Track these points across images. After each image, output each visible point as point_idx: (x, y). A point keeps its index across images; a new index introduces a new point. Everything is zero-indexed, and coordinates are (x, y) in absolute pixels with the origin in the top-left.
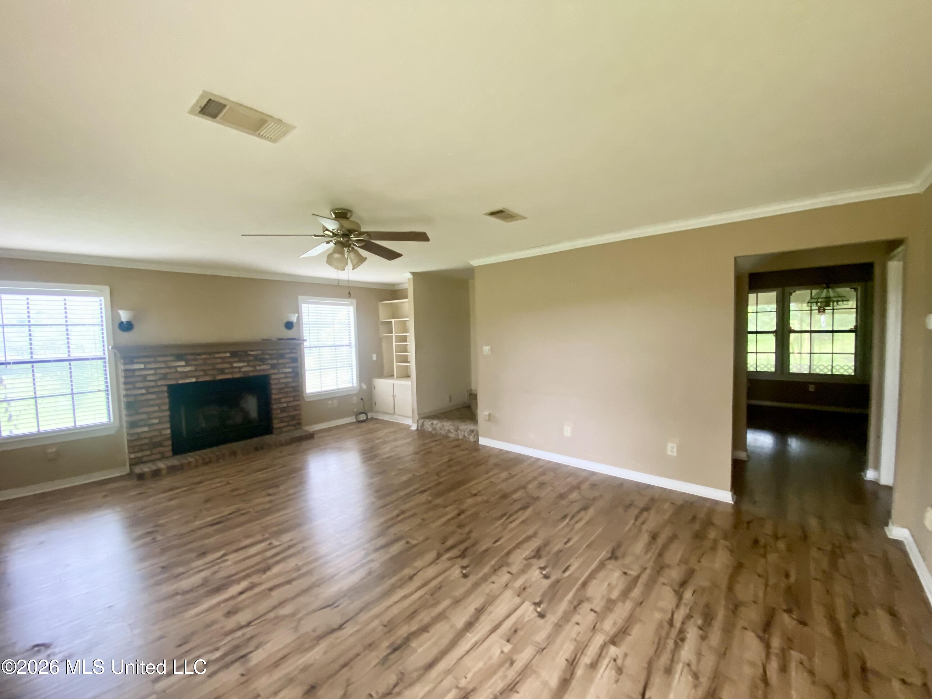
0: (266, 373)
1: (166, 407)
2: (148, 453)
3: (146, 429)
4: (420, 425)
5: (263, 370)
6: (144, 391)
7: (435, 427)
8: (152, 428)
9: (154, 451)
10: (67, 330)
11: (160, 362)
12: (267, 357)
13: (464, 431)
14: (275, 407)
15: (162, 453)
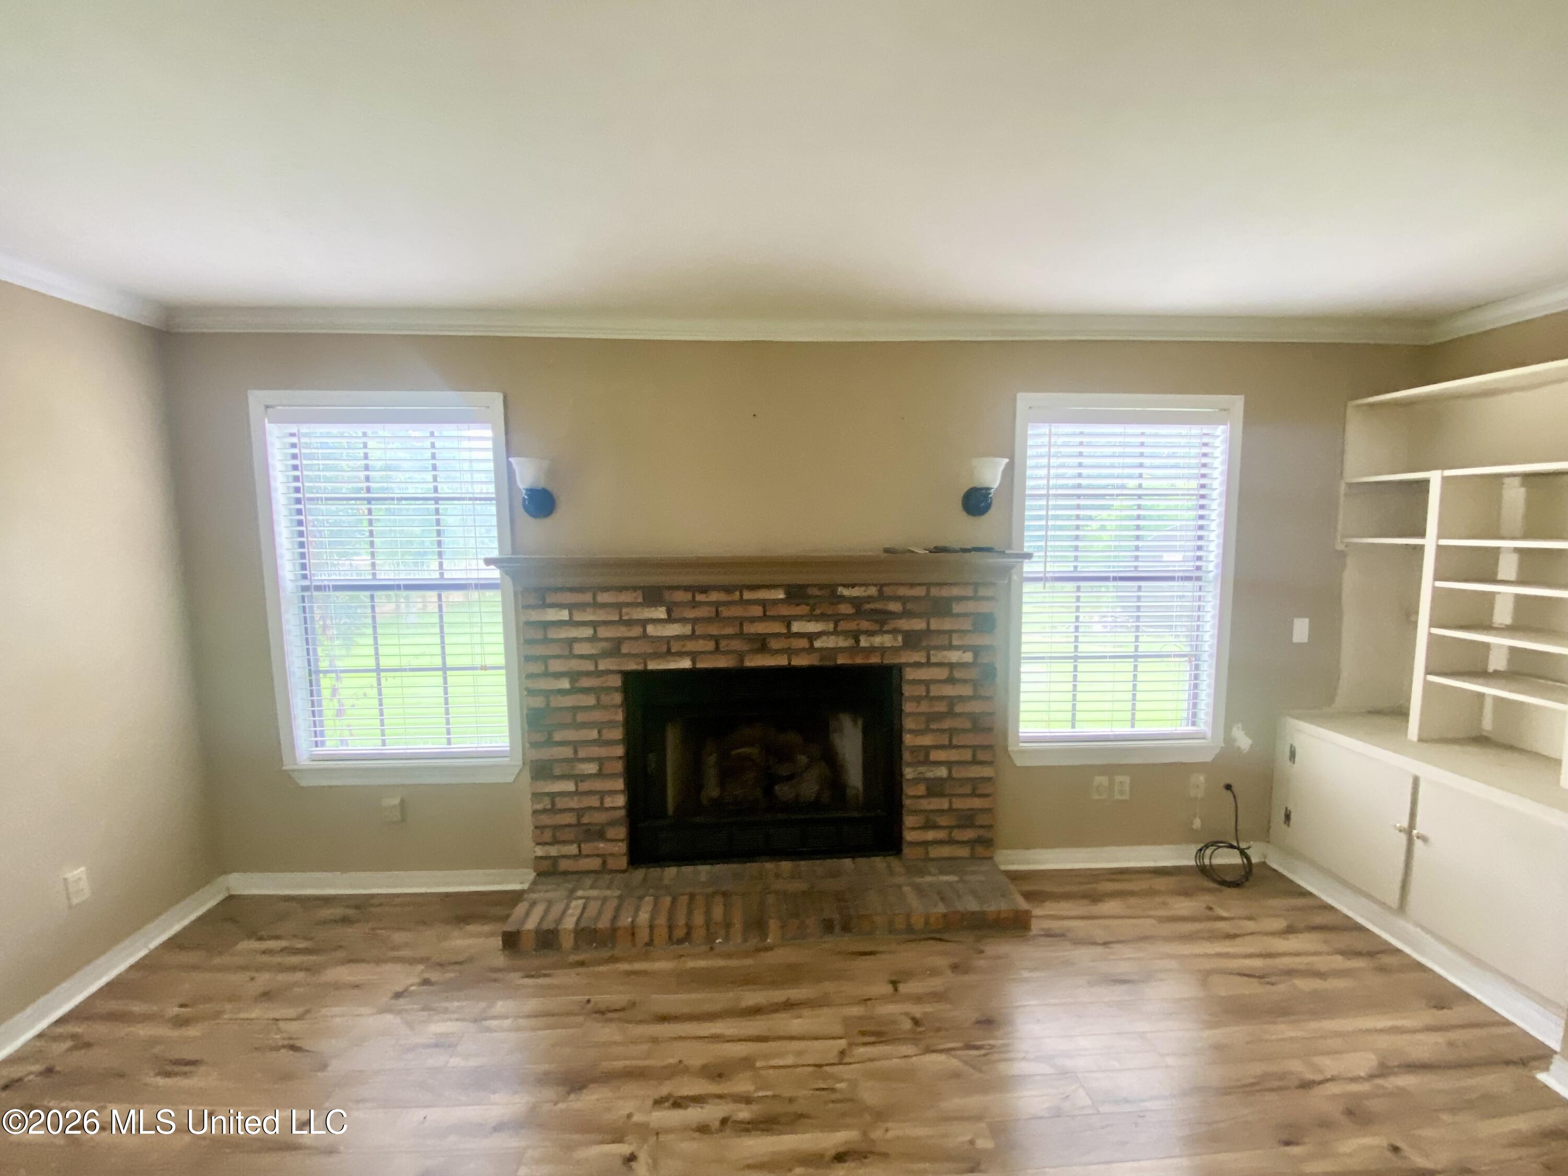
0: (889, 660)
1: (617, 734)
2: (573, 849)
3: (570, 786)
5: (883, 650)
6: (565, 684)
8: (585, 786)
9: (587, 848)
10: (437, 512)
11: (604, 606)
12: (894, 607)
15: (604, 857)
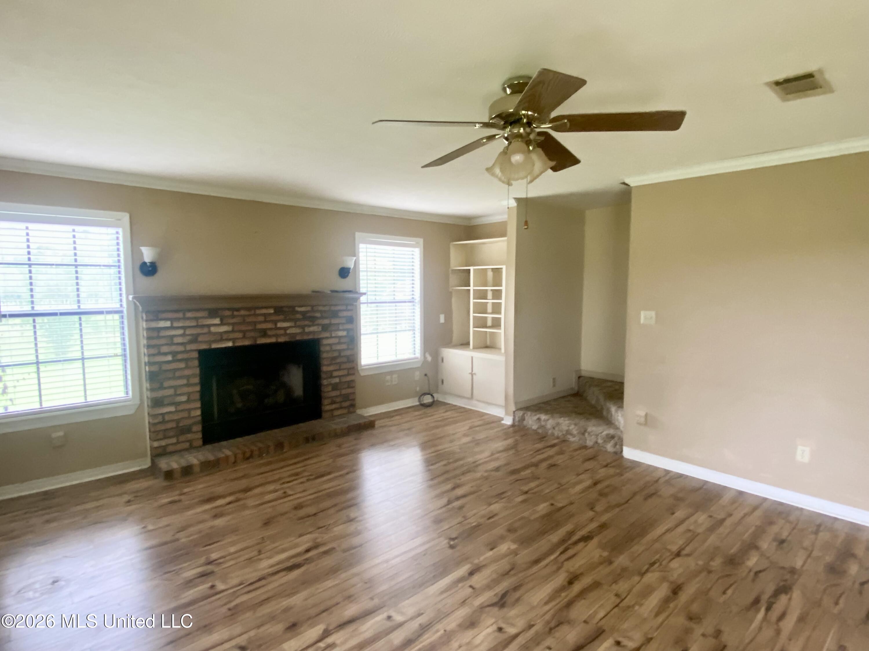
0: (316, 337)
1: (197, 380)
2: (174, 440)
3: (172, 409)
4: (517, 419)
5: (313, 333)
6: (169, 358)
7: (543, 423)
8: (180, 408)
9: (182, 438)
10: (77, 272)
11: (189, 319)
12: (318, 315)
13: (597, 435)
14: (325, 382)
15: (190, 441)
